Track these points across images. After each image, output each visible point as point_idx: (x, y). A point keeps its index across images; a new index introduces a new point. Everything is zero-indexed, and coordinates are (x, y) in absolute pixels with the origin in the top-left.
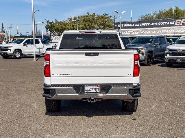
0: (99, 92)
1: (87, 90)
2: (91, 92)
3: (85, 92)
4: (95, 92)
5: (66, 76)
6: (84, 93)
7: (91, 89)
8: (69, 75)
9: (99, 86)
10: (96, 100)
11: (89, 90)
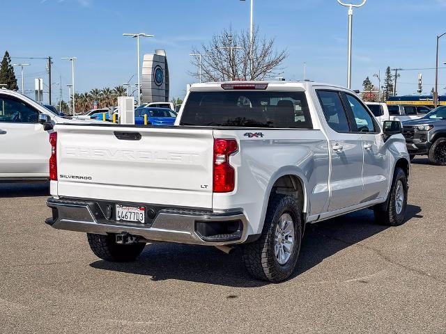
0: (143, 222)
1: (120, 214)
2: (128, 220)
3: (118, 219)
4: (135, 220)
5: (81, 180)
6: (115, 220)
7: (129, 214)
8: (86, 179)
9: (143, 209)
10: (134, 238)
11: (124, 215)
